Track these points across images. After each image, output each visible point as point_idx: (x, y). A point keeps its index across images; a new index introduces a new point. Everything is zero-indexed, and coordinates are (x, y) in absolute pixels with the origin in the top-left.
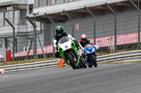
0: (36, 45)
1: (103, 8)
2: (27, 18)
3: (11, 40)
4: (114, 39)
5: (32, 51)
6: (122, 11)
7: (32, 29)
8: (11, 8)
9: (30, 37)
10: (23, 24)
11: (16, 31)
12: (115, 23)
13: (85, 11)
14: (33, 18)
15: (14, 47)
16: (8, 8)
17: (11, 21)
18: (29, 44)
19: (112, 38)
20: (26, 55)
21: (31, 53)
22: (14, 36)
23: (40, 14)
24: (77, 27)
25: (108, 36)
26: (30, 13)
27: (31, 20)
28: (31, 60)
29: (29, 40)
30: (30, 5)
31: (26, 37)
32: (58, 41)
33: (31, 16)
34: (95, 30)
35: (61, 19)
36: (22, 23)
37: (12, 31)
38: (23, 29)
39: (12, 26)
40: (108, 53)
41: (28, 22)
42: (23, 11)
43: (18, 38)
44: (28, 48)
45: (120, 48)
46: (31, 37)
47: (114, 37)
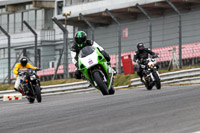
0: (67, 59)
1: (163, 6)
2: (55, 20)
3: (32, 51)
4: (177, 50)
5: (61, 67)
6: (189, 10)
7: (62, 37)
8: (31, 6)
9: (58, 47)
10: (50, 28)
11: (39, 39)
12: (180, 27)
13: (136, 10)
14: (63, 20)
15: (36, 62)
16: (27, 7)
17: (31, 25)
18: (58, 57)
19: (175, 49)
20: (53, 73)
21: (61, 71)
22: (36, 46)
23: (72, 15)
24: (126, 33)
25: (169, 46)
26: (59, 14)
27: (60, 23)
28: (60, 81)
29: (58, 52)
30: (59, 2)
31: (52, 48)
32: (78, 53)
33: (60, 17)
34: (151, 38)
35: (103, 22)
36: (48, 27)
37: (33, 39)
38: (48, 36)
39: (34, 32)
40: (169, 70)
41: (56, 26)
42: (48, 11)
43: (41, 49)
44: (56, 63)
45: (186, 63)
46: (61, 47)
47: (177, 47)
